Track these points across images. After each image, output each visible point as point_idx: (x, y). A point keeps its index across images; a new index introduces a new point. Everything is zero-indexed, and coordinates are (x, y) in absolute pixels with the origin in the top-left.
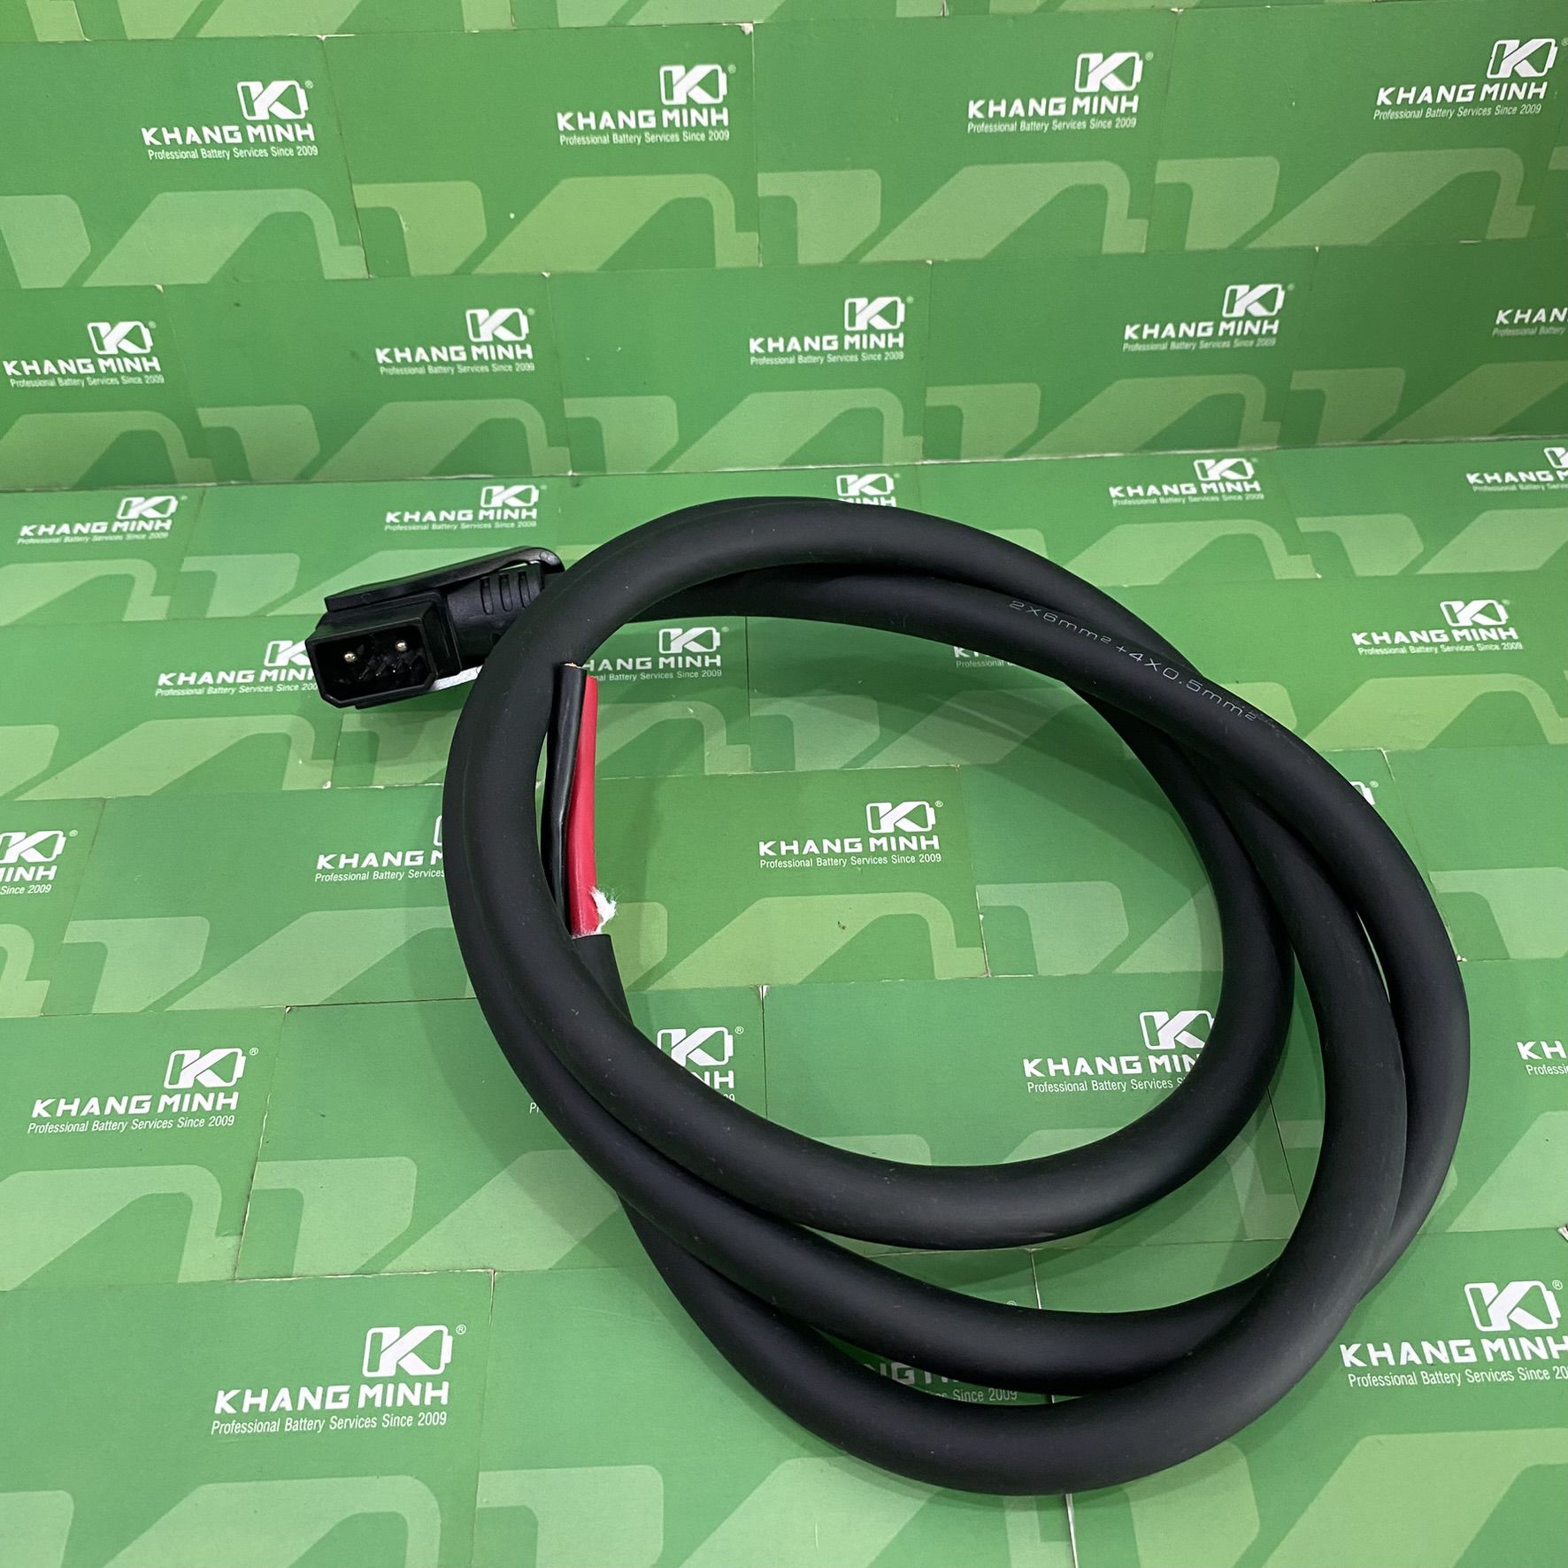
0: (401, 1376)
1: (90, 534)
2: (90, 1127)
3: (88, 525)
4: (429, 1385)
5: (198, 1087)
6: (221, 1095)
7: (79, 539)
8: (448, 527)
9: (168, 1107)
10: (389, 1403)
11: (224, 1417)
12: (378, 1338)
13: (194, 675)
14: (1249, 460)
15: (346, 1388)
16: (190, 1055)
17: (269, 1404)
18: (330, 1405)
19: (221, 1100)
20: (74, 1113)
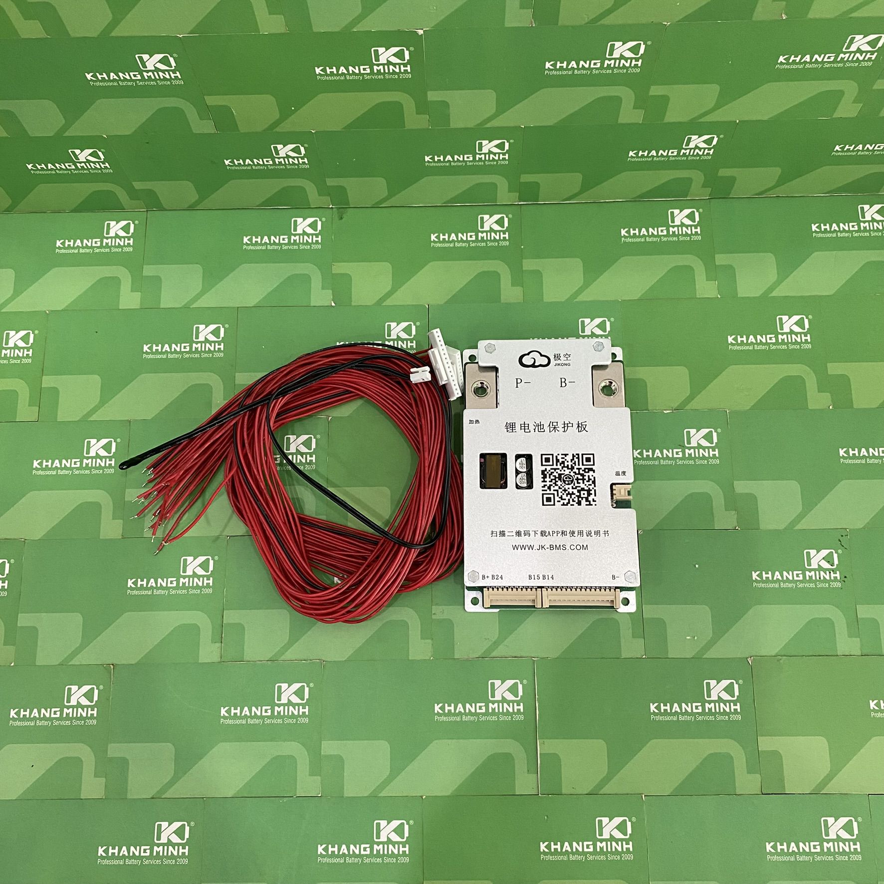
0: (290, 703)
1: (92, 247)
2: (153, 592)
3: (90, 240)
4: (301, 707)
5: (195, 575)
6: (205, 579)
7: (88, 251)
8: (276, 247)
9: (184, 584)
10: (286, 714)
11: (225, 717)
12: (280, 687)
13: (160, 345)
14: (697, 211)
15: (269, 707)
16: (190, 559)
17: (241, 713)
18: (264, 714)
19: (206, 582)
20: (145, 586)
